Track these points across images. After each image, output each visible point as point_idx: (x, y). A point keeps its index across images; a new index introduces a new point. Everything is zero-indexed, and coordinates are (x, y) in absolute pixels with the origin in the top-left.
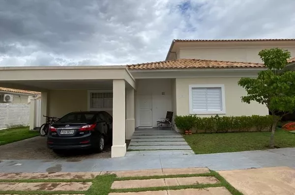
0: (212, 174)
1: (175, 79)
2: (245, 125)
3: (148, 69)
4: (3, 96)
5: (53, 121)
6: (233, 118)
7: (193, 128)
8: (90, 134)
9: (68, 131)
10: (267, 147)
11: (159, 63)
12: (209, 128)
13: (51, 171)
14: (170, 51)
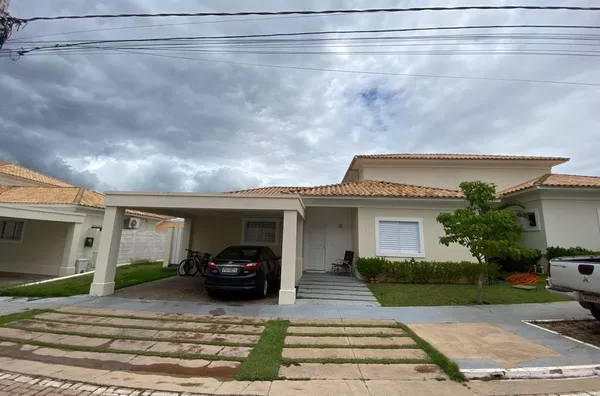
0: (399, 326)
1: (356, 209)
2: (451, 275)
3: (323, 195)
4: (129, 220)
5: (197, 256)
6: (434, 263)
7: (381, 275)
8: (254, 274)
9: (230, 268)
10: (475, 302)
11: (336, 186)
12: (404, 276)
13: (215, 313)
14: (350, 169)
